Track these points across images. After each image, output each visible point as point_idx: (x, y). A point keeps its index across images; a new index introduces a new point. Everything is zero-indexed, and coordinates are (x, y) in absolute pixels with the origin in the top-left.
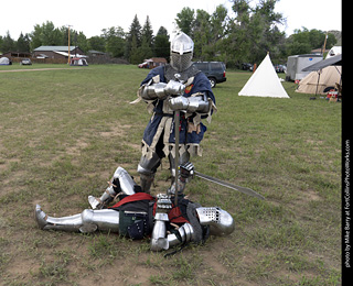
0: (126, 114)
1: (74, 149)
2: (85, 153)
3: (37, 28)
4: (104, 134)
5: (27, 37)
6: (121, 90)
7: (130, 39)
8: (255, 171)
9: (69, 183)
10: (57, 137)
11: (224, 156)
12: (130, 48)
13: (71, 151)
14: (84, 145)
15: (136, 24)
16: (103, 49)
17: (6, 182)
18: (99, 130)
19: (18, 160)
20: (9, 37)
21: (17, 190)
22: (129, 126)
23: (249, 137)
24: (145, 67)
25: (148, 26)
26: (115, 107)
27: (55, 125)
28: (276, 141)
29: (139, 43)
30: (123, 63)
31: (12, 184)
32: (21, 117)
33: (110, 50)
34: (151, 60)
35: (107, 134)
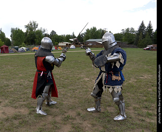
3: (88, 30)
5: (82, 35)
7: (138, 34)
12: (138, 39)
15: (142, 25)
16: (121, 40)
20: (74, 35)
24: (148, 49)
25: (150, 26)
29: (144, 36)
30: (134, 47)
33: (126, 40)
34: (151, 46)
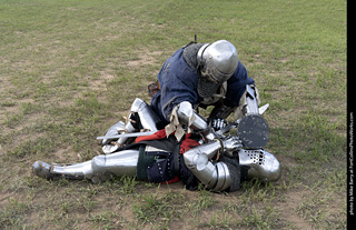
0: (153, 39)
1: (98, 83)
2: (112, 88)
4: (131, 63)
6: (143, 12)
8: (315, 98)
9: (98, 125)
10: (76, 70)
11: (275, 82)
13: (95, 86)
14: (110, 78)
17: (19, 129)
18: (125, 59)
19: (31, 101)
21: (33, 138)
22: (160, 53)
23: (298, 59)
26: (139, 31)
27: (72, 55)
28: (329, 61)
31: (27, 131)
32: (30, 48)
35: (135, 63)
